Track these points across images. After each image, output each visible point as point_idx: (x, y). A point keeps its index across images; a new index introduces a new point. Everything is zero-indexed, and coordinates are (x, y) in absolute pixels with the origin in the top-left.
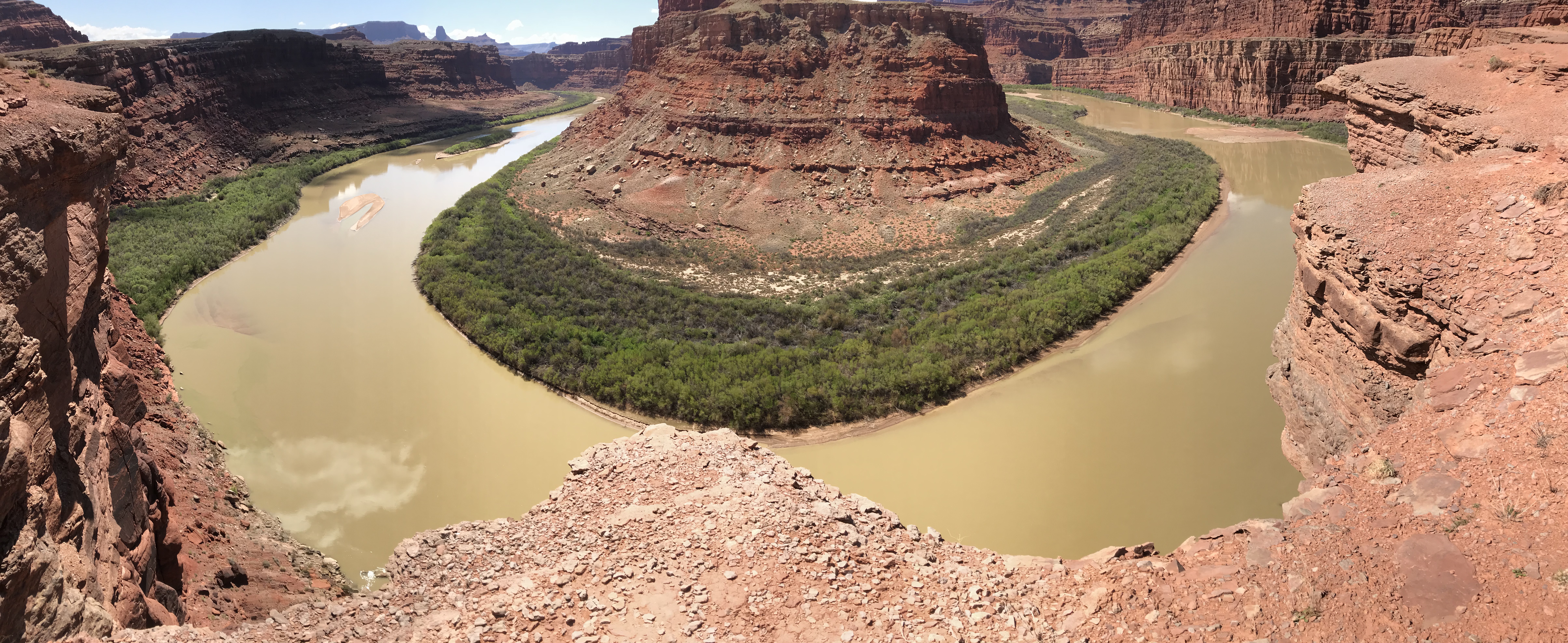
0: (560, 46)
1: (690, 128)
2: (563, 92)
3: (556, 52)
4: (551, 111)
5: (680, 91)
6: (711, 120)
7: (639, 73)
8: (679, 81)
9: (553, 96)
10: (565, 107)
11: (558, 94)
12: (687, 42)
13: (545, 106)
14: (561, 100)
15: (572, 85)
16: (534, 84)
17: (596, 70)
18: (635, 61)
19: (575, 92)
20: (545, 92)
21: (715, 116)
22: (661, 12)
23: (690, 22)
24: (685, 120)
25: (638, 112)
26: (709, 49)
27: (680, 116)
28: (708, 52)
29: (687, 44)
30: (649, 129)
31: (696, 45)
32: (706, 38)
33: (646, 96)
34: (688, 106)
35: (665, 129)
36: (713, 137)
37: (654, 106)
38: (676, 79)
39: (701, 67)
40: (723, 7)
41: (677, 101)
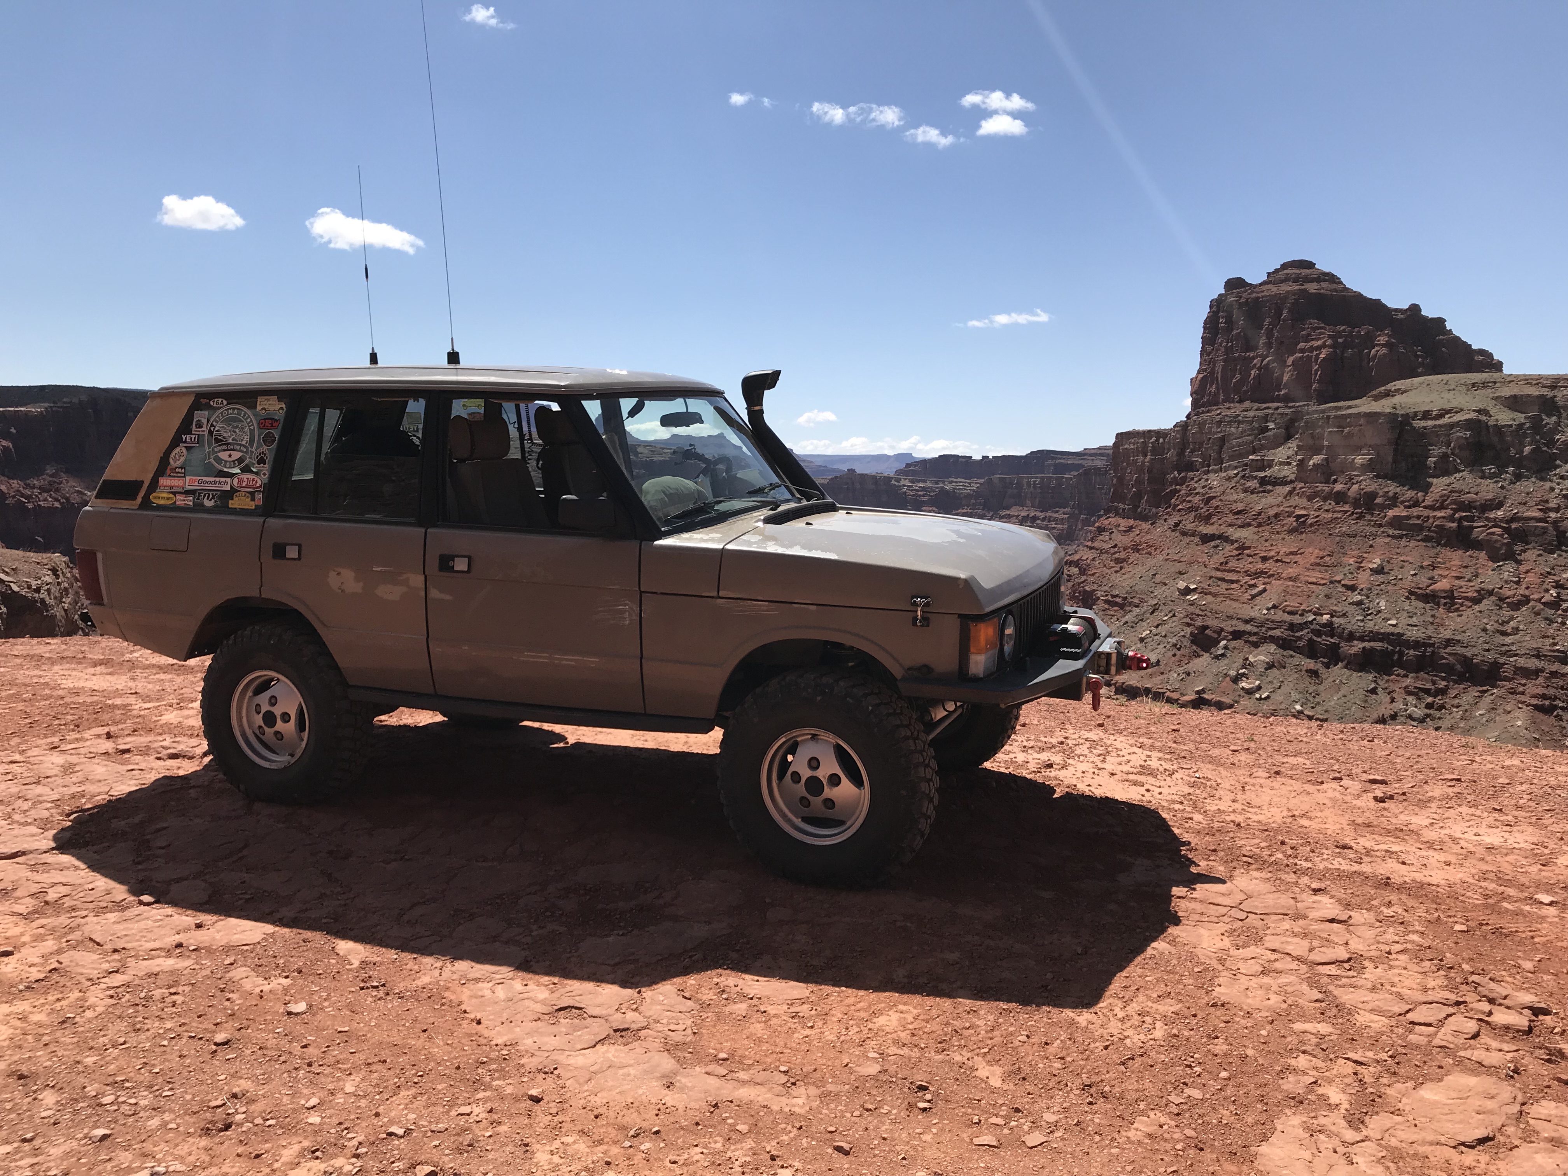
1: (1256, 645)
5: (1233, 564)
6: (1318, 633)
7: (1124, 523)
8: (1232, 542)
12: (1263, 465)
18: (1118, 496)
21: (1330, 624)
22: (1197, 403)
23: (1271, 425)
24: (1242, 627)
25: (1116, 604)
26: (1327, 482)
27: (1230, 617)
28: (1320, 487)
29: (1262, 468)
30: (1142, 640)
31: (1289, 472)
32: (1317, 459)
33: (1139, 570)
34: (1253, 597)
35: (1186, 642)
36: (1322, 670)
37: (1159, 591)
38: (1226, 539)
39: (1299, 517)
40: (1377, 398)
41: (1224, 585)
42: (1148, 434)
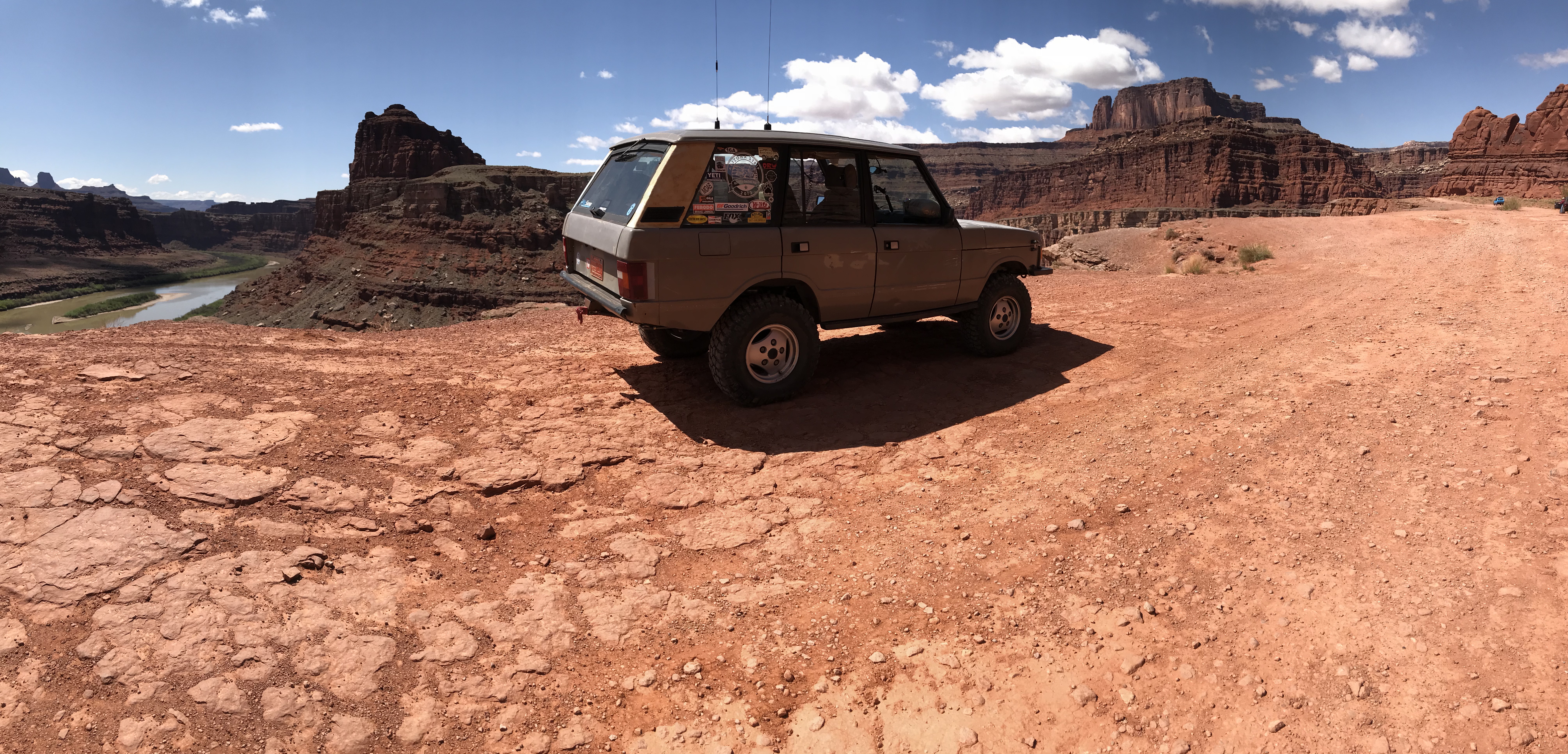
0: (221, 205)
1: (390, 298)
2: (224, 254)
3: (216, 211)
4: (209, 273)
5: (377, 258)
6: (418, 290)
7: (322, 238)
8: (376, 248)
9: (211, 257)
10: (226, 270)
11: (217, 255)
12: (388, 209)
13: (200, 268)
14: (220, 262)
15: (237, 246)
16: (185, 243)
17: (268, 232)
18: (319, 225)
19: (240, 254)
20: (200, 252)
21: (423, 286)
22: (352, 178)
23: (390, 189)
24: (383, 289)
25: (322, 279)
26: (418, 217)
27: (377, 285)
28: (415, 220)
29: (388, 211)
30: (335, 297)
31: (400, 212)
32: (412, 206)
33: (332, 262)
34: (387, 274)
35: (357, 297)
36: (421, 307)
37: (343, 273)
38: (373, 246)
39: (406, 235)
40: (438, 176)
41: (373, 269)
42: (333, 192)
